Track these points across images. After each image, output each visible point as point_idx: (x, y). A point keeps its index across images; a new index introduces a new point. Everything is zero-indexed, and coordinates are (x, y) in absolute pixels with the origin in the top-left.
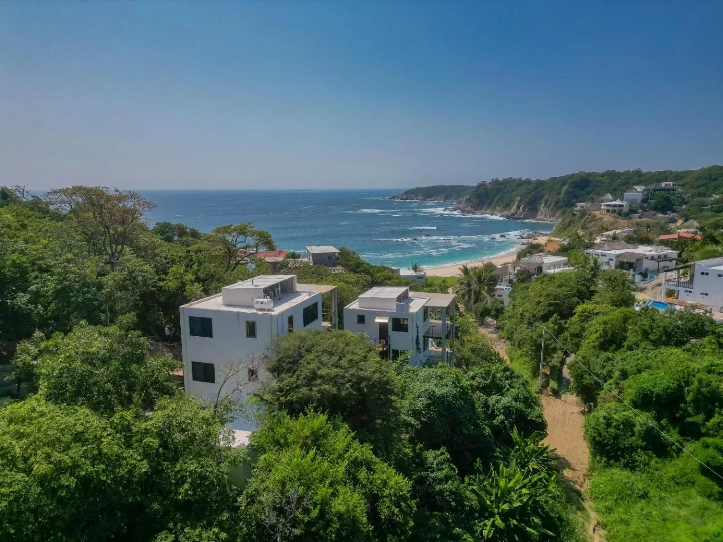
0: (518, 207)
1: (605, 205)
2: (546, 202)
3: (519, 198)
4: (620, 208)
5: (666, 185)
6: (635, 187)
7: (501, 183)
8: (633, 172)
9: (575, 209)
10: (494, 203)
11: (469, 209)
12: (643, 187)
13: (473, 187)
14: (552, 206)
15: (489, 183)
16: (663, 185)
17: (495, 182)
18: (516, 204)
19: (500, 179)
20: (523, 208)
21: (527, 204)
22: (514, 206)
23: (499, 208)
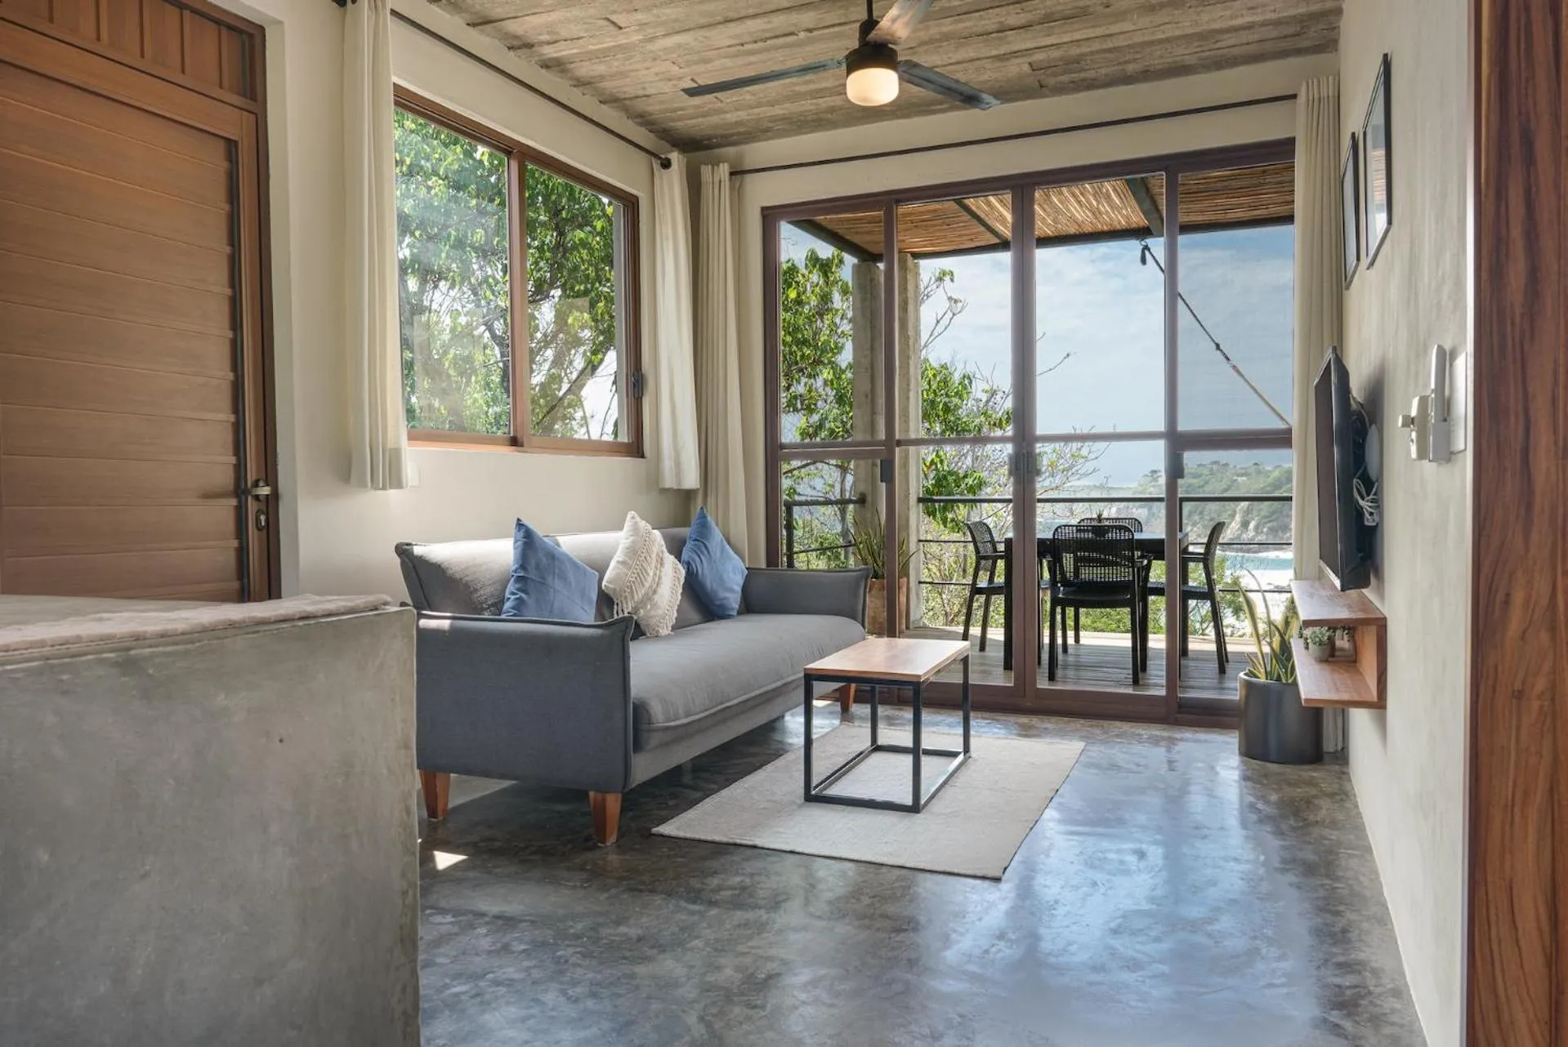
20: (1257, 528)
21: (1265, 517)
22: (1233, 524)
23: (1195, 529)
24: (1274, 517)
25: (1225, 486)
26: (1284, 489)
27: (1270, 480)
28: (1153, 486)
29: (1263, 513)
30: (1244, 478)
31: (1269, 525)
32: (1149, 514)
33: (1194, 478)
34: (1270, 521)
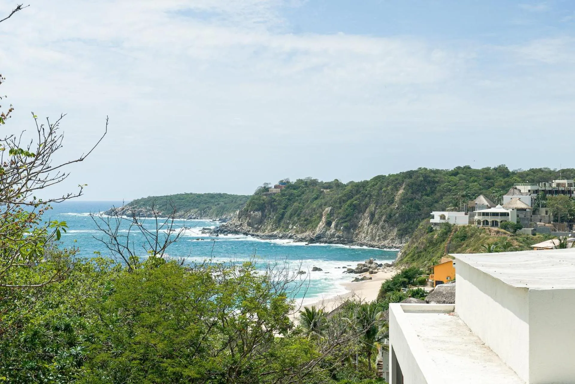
0: (329, 224)
1: (479, 214)
2: (372, 215)
3: (328, 209)
4: (503, 218)
5: (558, 185)
6: (518, 187)
7: (294, 187)
8: (495, 169)
9: (432, 221)
10: (286, 220)
11: (246, 227)
12: (529, 188)
13: (247, 197)
14: (381, 223)
15: (276, 187)
16: (554, 185)
17: (285, 185)
18: (324, 219)
19: (293, 180)
20: (336, 226)
21: (342, 218)
22: (321, 223)
23: (295, 227)
24: (348, 218)
25: (315, 196)
26: (354, 198)
27: (345, 192)
28: (266, 195)
29: (341, 216)
30: (328, 190)
31: (344, 224)
32: (262, 216)
33: (294, 189)
34: (346, 222)
